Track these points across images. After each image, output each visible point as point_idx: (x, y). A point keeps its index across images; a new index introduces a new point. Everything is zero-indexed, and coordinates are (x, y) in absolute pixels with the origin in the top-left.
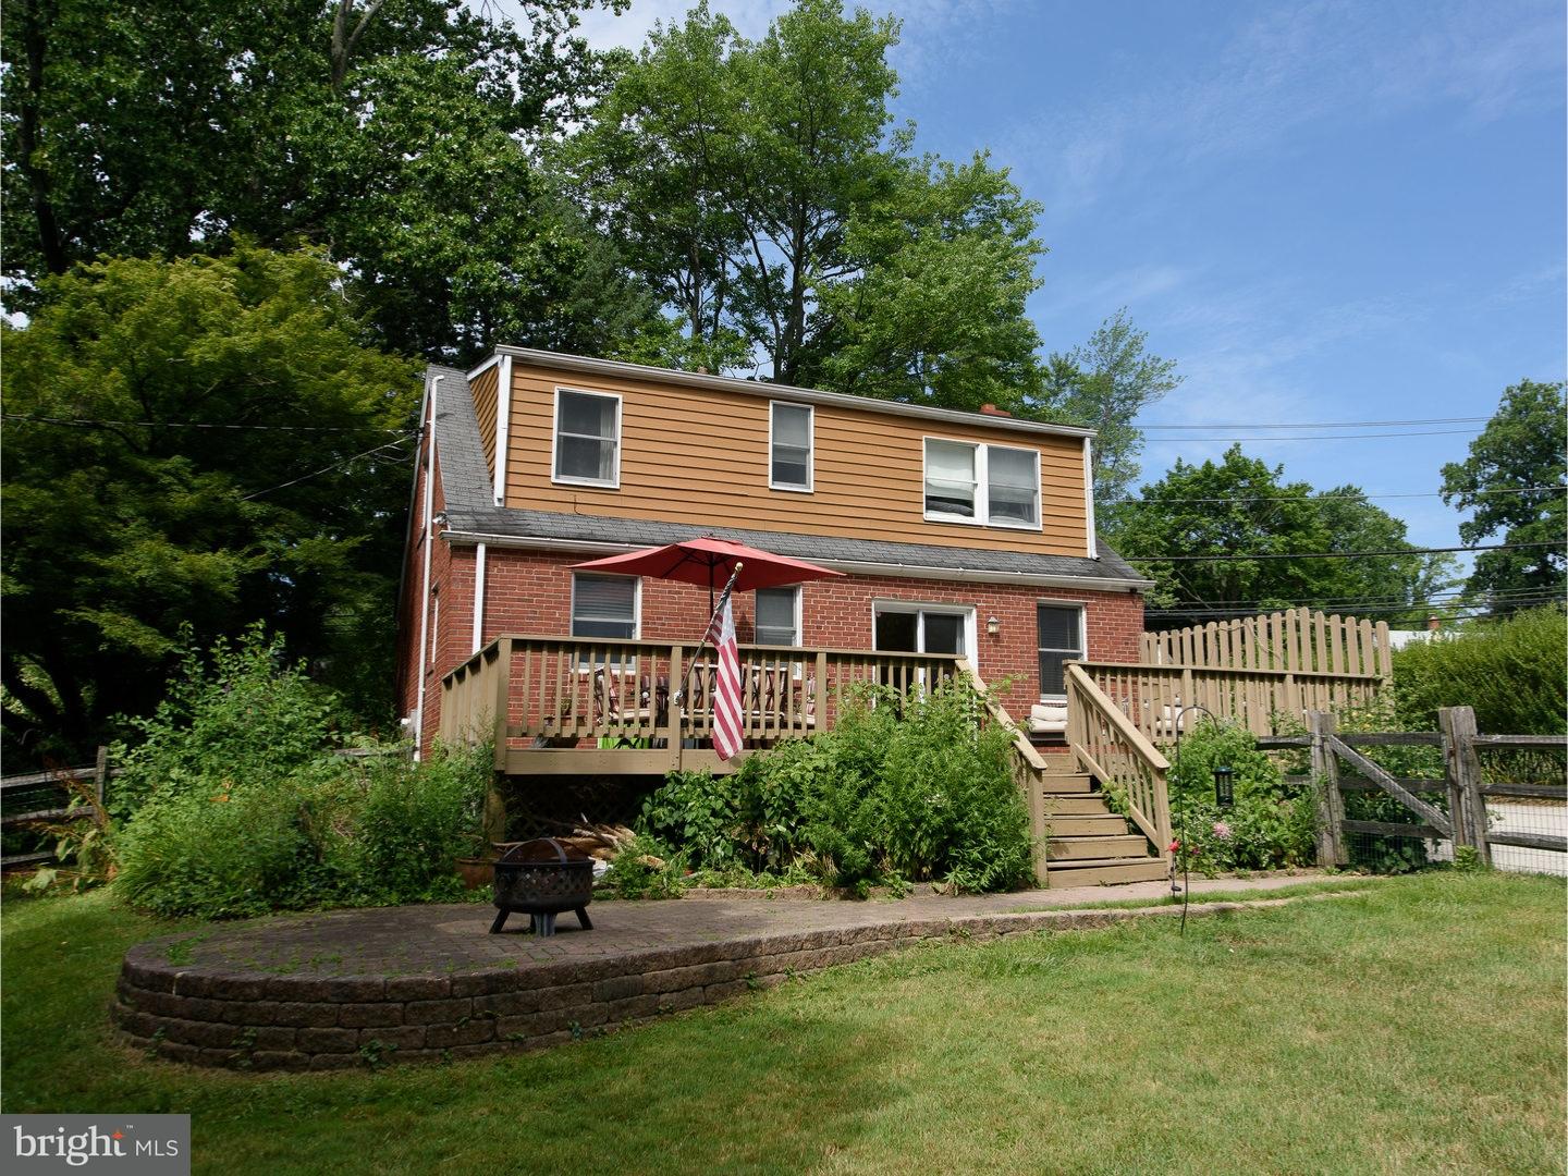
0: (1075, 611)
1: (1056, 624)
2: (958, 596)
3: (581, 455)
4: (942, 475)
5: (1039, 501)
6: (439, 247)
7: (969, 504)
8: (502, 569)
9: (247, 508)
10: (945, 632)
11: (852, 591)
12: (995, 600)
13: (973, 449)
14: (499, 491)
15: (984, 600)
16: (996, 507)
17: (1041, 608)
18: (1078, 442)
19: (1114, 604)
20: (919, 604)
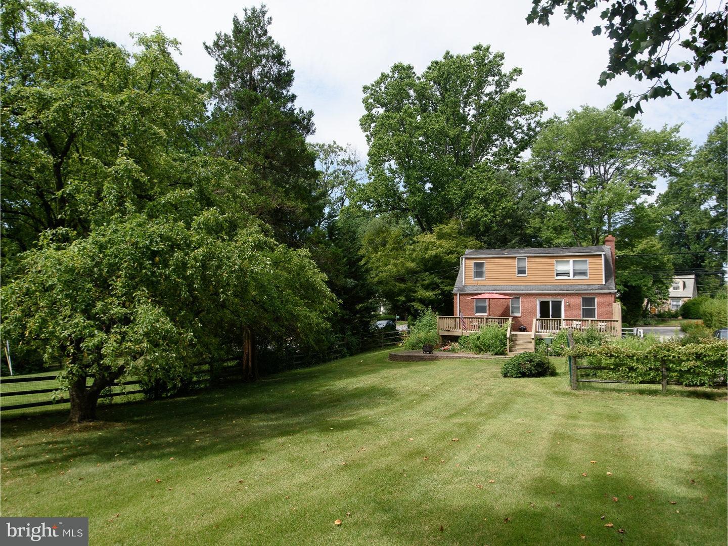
0: (594, 298)
1: (588, 301)
2: (559, 297)
3: (479, 274)
4: (561, 268)
5: (588, 271)
6: (477, 215)
7: (569, 273)
8: (462, 297)
9: (438, 281)
10: (557, 305)
11: (532, 297)
12: (568, 297)
13: (569, 261)
14: (464, 282)
15: (566, 297)
16: (575, 274)
17: (583, 298)
18: (601, 255)
19: (604, 296)
20: (550, 299)
